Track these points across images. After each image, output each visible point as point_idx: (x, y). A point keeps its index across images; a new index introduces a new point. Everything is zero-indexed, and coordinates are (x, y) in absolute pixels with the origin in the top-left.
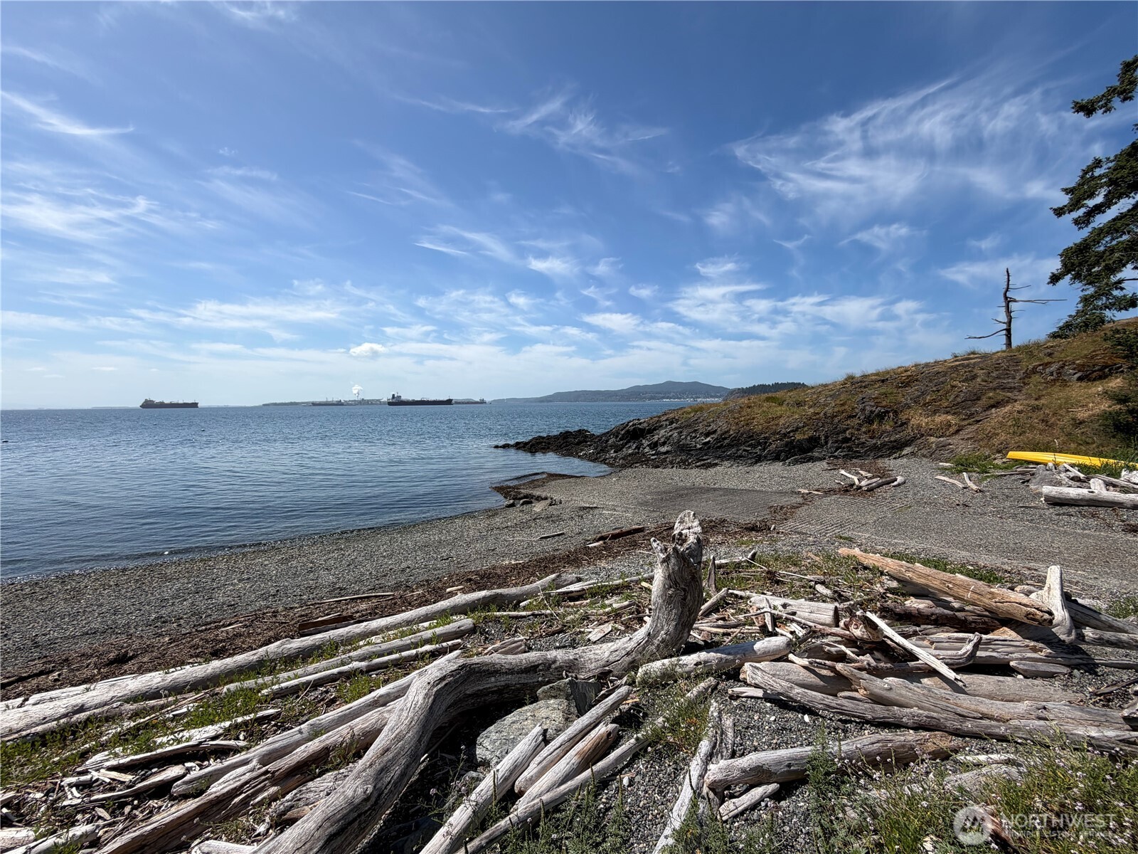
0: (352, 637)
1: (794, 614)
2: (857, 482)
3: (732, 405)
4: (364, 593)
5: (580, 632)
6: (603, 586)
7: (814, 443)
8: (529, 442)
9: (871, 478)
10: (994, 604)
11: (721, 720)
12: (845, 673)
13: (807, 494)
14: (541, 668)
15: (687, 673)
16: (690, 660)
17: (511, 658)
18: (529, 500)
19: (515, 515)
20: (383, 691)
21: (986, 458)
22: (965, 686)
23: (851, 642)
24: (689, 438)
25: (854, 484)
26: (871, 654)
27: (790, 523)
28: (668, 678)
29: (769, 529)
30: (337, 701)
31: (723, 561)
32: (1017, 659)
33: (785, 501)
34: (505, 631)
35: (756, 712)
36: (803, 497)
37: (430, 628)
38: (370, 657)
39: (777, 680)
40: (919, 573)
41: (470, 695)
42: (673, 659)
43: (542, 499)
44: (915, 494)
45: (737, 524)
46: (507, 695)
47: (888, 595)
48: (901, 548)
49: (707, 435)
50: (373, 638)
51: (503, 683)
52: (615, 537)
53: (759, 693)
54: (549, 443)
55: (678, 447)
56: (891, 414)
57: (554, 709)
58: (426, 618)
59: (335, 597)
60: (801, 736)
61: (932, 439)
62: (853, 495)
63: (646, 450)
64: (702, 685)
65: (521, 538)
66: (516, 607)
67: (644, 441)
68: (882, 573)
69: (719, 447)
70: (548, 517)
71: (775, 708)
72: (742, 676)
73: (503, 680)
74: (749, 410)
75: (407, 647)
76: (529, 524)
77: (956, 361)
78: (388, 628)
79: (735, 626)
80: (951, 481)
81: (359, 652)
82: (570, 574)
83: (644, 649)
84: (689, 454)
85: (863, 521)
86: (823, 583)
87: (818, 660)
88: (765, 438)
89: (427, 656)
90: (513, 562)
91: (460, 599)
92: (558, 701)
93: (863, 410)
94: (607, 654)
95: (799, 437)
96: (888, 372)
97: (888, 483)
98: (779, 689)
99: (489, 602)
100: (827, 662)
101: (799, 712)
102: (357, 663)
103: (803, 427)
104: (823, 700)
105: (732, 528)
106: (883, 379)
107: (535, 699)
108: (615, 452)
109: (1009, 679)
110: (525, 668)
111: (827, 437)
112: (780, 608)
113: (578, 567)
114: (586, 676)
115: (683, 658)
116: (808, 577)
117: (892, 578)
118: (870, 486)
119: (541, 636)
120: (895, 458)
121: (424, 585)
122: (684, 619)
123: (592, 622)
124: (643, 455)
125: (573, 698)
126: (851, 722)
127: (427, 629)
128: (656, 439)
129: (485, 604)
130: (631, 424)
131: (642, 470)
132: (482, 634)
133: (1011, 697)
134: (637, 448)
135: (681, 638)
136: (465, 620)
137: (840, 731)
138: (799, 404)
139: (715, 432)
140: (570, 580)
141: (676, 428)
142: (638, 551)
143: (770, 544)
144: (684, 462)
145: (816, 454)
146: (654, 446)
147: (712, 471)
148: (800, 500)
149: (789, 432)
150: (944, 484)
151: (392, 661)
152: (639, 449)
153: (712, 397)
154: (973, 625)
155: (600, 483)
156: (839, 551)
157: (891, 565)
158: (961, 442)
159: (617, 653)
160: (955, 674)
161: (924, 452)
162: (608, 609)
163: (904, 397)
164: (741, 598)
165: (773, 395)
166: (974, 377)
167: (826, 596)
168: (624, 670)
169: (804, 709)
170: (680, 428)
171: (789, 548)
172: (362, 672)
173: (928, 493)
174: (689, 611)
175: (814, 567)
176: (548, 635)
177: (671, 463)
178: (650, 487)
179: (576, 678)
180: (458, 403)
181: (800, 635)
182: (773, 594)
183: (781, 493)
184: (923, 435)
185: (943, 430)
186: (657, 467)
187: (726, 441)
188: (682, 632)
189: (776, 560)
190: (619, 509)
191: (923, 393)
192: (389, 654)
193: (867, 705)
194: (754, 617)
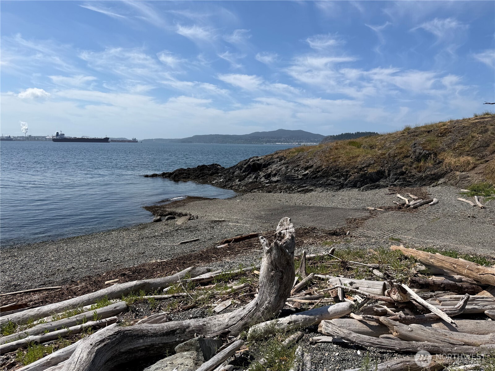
0: (27, 318)
1: (358, 288)
2: (407, 202)
3: (324, 147)
4: (36, 287)
5: (208, 307)
6: (226, 274)
7: (380, 175)
8: (173, 173)
9: (417, 200)
10: (479, 276)
11: (303, 357)
12: (385, 322)
13: (373, 210)
14: (178, 332)
15: (282, 329)
16: (284, 320)
17: (155, 326)
18: (173, 216)
19: (161, 227)
20: (54, 354)
21: (490, 186)
22: (456, 326)
23: (391, 304)
24: (293, 171)
25: (405, 203)
26: (403, 311)
27: (360, 230)
28: (270, 333)
29: (345, 234)
30: (16, 365)
31: (312, 255)
32: (489, 309)
33: (358, 215)
34: (151, 309)
35: (327, 351)
36: (370, 212)
37: (92, 309)
38: (42, 332)
39: (341, 329)
40: (438, 260)
41: (123, 353)
42: (273, 321)
43: (183, 215)
44: (443, 210)
45: (323, 231)
46: (152, 352)
47: (419, 275)
48: (430, 245)
49: (306, 169)
50: (45, 318)
51: (149, 344)
52: (237, 240)
53: (330, 339)
54: (189, 174)
55: (285, 177)
56: (432, 155)
57: (187, 358)
58: (89, 302)
59: (11, 292)
60: (355, 364)
61: (458, 173)
62: (404, 211)
63: (262, 180)
64: (292, 336)
65: (165, 244)
66: (160, 292)
67: (260, 173)
68: (416, 261)
69: (314, 178)
70: (187, 229)
71: (339, 348)
72: (319, 329)
73: (149, 341)
74: (336, 151)
75: (74, 324)
76: (172, 233)
77: (476, 119)
78: (57, 311)
79: (317, 298)
80: (467, 201)
81: (34, 329)
82: (202, 267)
83: (253, 315)
84: (293, 183)
85: (408, 228)
86: (378, 268)
87: (368, 316)
88: (347, 171)
89: (90, 329)
90: (159, 261)
91: (116, 287)
92: (190, 352)
93: (415, 152)
94: (227, 320)
95: (370, 170)
96: (432, 126)
97: (427, 203)
98: (342, 335)
99: (139, 289)
100: (374, 316)
101: (354, 349)
102: (32, 336)
103: (374, 163)
104: (370, 340)
105: (320, 234)
106: (429, 130)
107: (173, 353)
108: (239, 181)
109: (483, 321)
110: (166, 332)
111: (389, 171)
112: (348, 285)
113: (209, 262)
114: (212, 336)
115: (280, 319)
116: (369, 265)
117: (422, 263)
118: (415, 205)
119: (179, 311)
120: (433, 186)
121: (86, 280)
122: (282, 292)
123: (217, 299)
124: (260, 183)
125: (201, 350)
126: (386, 353)
127: (89, 310)
128: (269, 172)
129: (136, 290)
130: (251, 160)
131: (258, 194)
132: (133, 312)
133: (483, 332)
134: (256, 178)
135: (279, 306)
136: (120, 303)
137: (379, 359)
138: (372, 147)
139: (312, 166)
140: (202, 271)
141: (284, 164)
142: (253, 250)
143: (345, 244)
144: (289, 188)
145: (381, 183)
146: (268, 176)
147: (309, 194)
148: (367, 214)
149: (364, 168)
150: (462, 203)
151: (61, 334)
152: (257, 179)
153: (311, 142)
154: (466, 290)
155: (227, 203)
156: (391, 248)
157: (422, 255)
158: (475, 175)
159: (234, 319)
160: (451, 319)
161: (452, 182)
162: (229, 290)
163: (441, 143)
164: (323, 279)
165: (354, 140)
166: (486, 131)
167: (379, 277)
168: (239, 330)
169: (358, 347)
170: (287, 163)
171: (358, 247)
172: (36, 343)
173: (451, 209)
174: (285, 286)
175: (373, 258)
176: (184, 310)
177: (280, 189)
178: (263, 206)
179: (204, 337)
180: (114, 141)
181: (360, 302)
182: (345, 277)
183: (356, 210)
184: (452, 170)
185: (464, 167)
186: (270, 192)
187: (320, 173)
188: (279, 301)
189: (348, 254)
190: (241, 221)
191: (454, 141)
192: (58, 329)
193: (397, 342)
194: (330, 292)
